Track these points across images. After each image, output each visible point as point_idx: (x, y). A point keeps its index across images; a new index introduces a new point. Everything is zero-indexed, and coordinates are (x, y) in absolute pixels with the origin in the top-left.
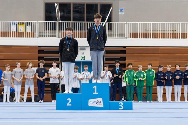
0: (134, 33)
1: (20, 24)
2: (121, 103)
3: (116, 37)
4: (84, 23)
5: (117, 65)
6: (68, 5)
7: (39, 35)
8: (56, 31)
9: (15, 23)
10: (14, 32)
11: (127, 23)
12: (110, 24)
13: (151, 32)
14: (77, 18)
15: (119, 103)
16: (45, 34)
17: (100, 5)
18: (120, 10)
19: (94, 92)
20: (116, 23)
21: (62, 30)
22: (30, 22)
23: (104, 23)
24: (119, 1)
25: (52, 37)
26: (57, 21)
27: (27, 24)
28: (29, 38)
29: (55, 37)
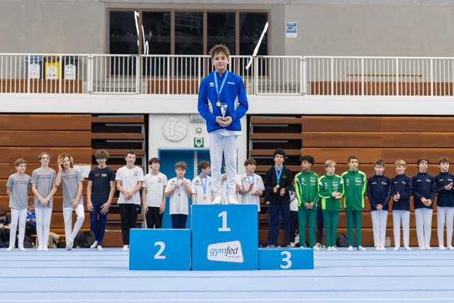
0: (321, 83)
1: (49, 62)
2: (287, 254)
3: (277, 92)
4: (202, 59)
5: (279, 159)
6: (165, 15)
7: (94, 88)
8: (135, 77)
9: (36, 59)
10: (36, 80)
11: (305, 57)
12: (264, 61)
13: (361, 79)
14: (184, 46)
15: (282, 253)
16: (108, 84)
17: (241, 14)
18: (287, 28)
19: (222, 227)
20: (277, 59)
21: (148, 74)
22: (72, 57)
23: (249, 59)
24: (286, 6)
25: (126, 91)
26: (137, 53)
27: (67, 61)
28: (69, 94)
29: (132, 93)
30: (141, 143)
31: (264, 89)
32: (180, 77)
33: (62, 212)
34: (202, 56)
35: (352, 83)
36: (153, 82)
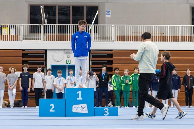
0: (121, 36)
1: (4, 27)
2: (106, 109)
3: (102, 40)
4: (70, 26)
5: (104, 69)
6: (54, 7)
7: (23, 38)
8: (41, 34)
11: (114, 25)
12: (96, 27)
13: (138, 34)
14: (62, 20)
15: (105, 109)
16: (29, 37)
17: (87, 7)
18: (106, 13)
19: (78, 98)
20: (102, 26)
21: (47, 32)
22: (14, 25)
23: (90, 26)
24: (106, 3)
25: (37, 40)
26: (42, 23)
27: (11, 27)
28: (12, 41)
29: (40, 40)
30: (43, 62)
31: (96, 39)
32: (60, 34)
33: (8, 92)
34: (70, 25)
35: (134, 36)
36: (49, 36)
